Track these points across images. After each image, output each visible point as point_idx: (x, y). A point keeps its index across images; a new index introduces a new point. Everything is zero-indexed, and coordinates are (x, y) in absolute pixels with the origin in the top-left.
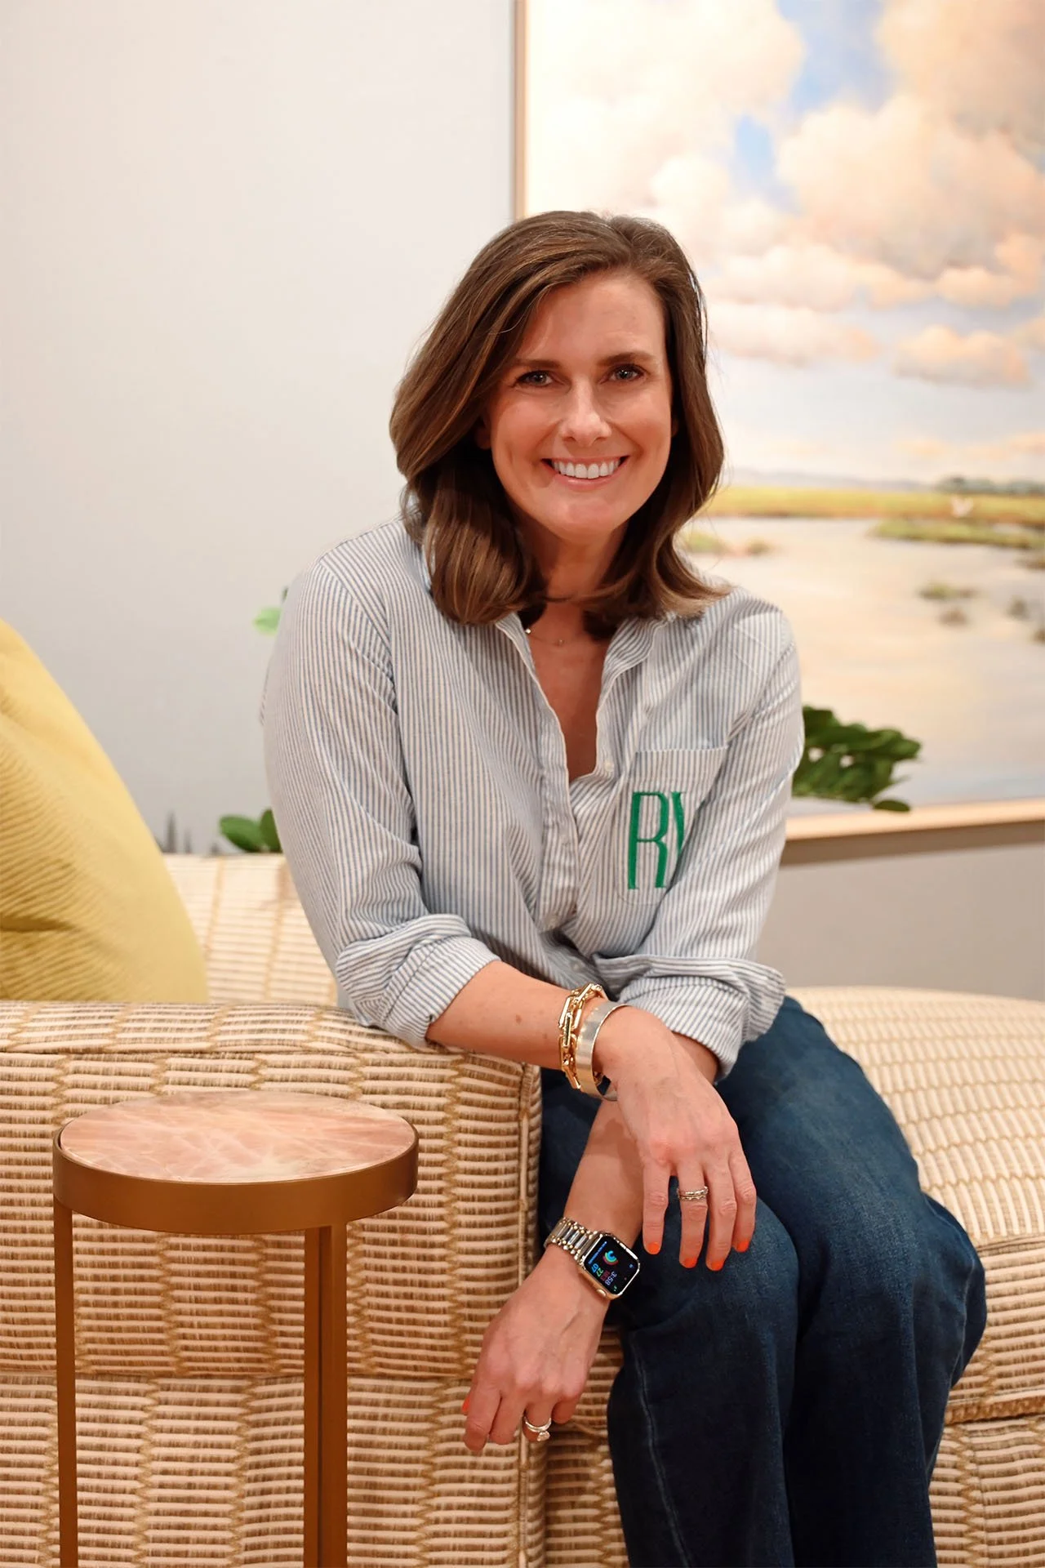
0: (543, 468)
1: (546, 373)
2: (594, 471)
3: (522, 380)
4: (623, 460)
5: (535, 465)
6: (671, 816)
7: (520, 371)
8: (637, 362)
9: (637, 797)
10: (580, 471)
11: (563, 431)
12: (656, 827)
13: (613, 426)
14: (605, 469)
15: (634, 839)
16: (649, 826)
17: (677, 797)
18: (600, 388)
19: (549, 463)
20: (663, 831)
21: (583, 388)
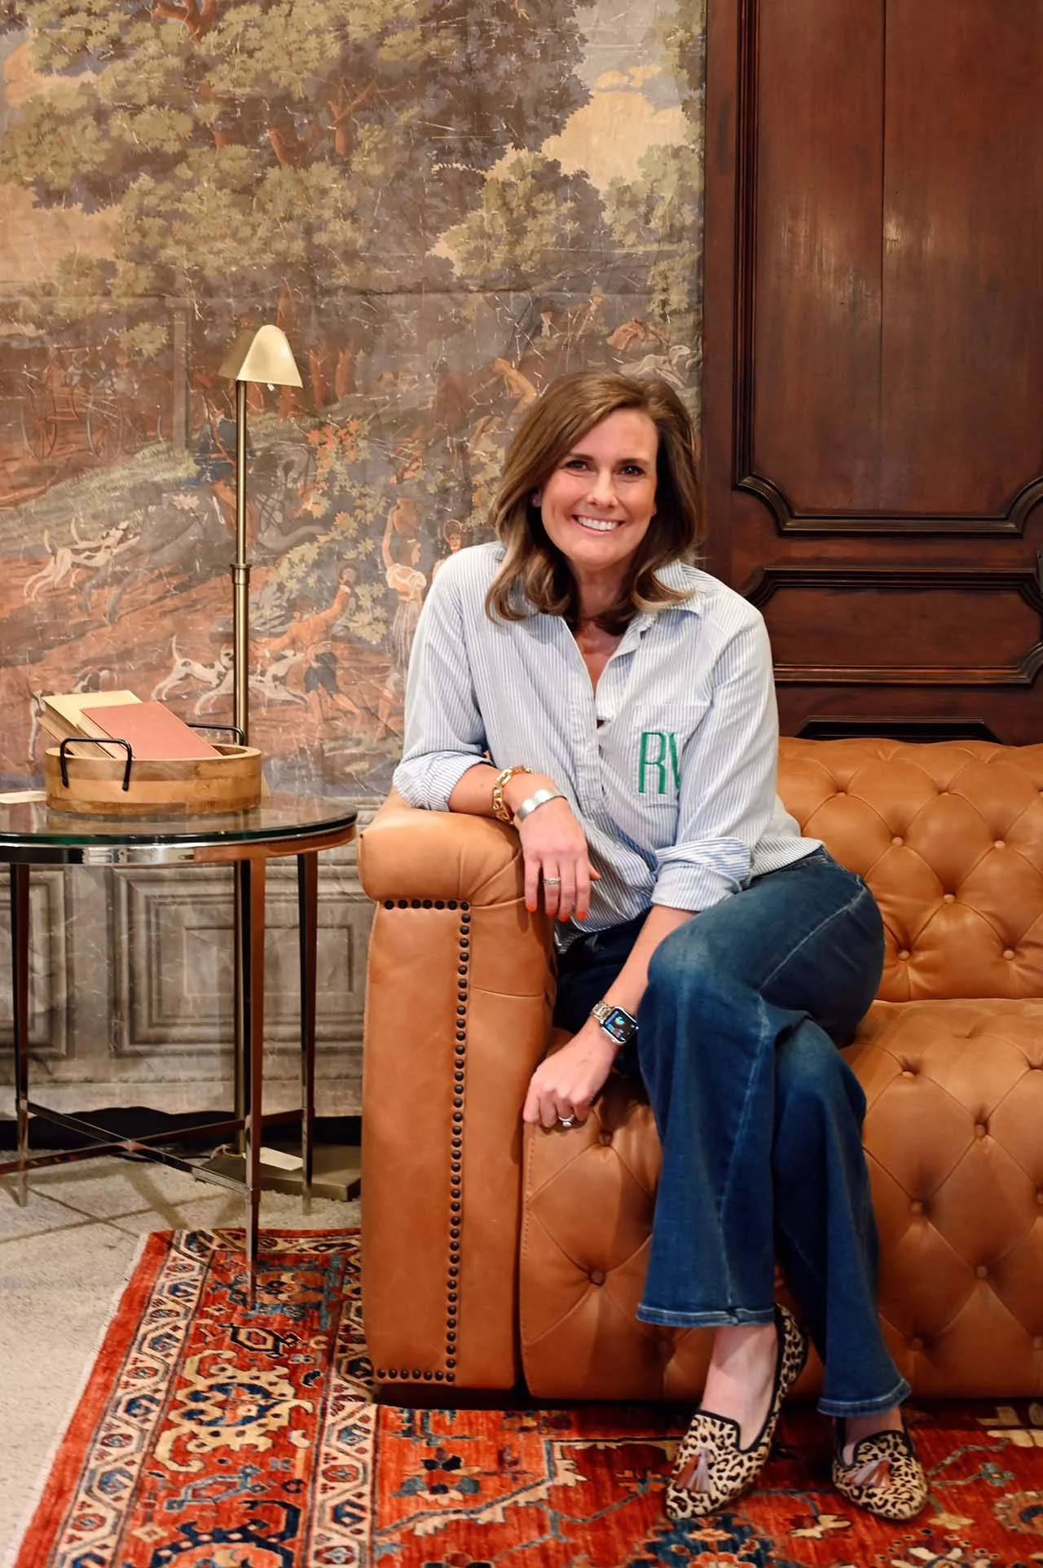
0: (573, 521)
1: (583, 463)
2: (603, 526)
3: (570, 465)
4: (620, 523)
5: (568, 519)
6: (667, 748)
7: (568, 459)
8: (640, 466)
9: (645, 735)
10: (595, 524)
11: (590, 498)
12: (657, 754)
13: (620, 501)
14: (610, 526)
15: (643, 762)
16: (652, 755)
17: (672, 736)
18: (616, 476)
19: (576, 517)
20: (662, 757)
21: (605, 475)
